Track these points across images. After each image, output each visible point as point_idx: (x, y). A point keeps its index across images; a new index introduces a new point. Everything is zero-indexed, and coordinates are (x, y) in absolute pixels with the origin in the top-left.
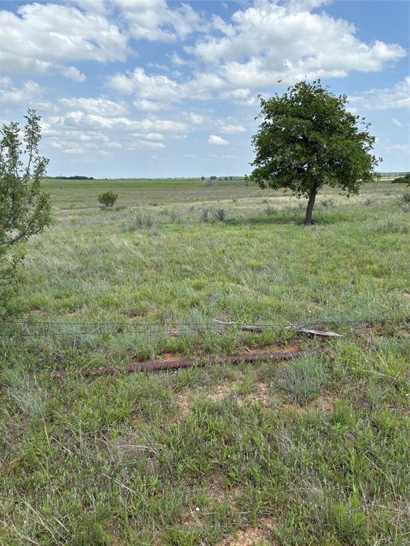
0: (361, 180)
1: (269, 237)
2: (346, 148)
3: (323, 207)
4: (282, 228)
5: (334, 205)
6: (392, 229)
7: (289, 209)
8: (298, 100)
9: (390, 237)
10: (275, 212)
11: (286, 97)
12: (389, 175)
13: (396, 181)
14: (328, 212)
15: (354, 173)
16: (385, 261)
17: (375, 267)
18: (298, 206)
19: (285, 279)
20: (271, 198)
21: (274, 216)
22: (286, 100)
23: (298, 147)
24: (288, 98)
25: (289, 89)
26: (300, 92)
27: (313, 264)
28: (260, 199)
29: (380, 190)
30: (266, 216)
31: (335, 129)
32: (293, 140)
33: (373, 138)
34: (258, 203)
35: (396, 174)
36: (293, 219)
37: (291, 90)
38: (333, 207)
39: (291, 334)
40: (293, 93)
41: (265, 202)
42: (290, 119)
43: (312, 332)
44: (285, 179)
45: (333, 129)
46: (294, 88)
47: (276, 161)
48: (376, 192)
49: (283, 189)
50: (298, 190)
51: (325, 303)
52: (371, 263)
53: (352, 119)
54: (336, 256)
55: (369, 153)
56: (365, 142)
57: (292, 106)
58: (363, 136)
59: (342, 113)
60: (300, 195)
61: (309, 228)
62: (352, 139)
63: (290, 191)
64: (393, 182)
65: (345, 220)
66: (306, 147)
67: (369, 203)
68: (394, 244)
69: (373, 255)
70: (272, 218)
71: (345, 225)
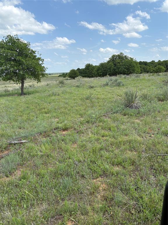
0: (41, 76)
1: (3, 103)
2: (33, 63)
3: (30, 88)
4: (10, 98)
5: (34, 86)
6: (54, 94)
7: (15, 90)
8: (9, 42)
9: (53, 98)
10: (9, 91)
11: (3, 41)
12: (57, 74)
13: (59, 76)
14: (31, 90)
15: (37, 73)
16: (50, 108)
17: (46, 110)
18: (19, 88)
19: (8, 121)
20: (9, 85)
21: (8, 93)
22: (4, 42)
23: (12, 63)
24: (4, 41)
25: (4, 37)
26: (9, 39)
27: (21, 112)
28: (3, 86)
29: (54, 79)
30: (4, 93)
31: (27, 56)
32: (10, 60)
33: (43, 60)
34: (2, 88)
35: (59, 73)
36: (16, 94)
37: (5, 38)
38: (34, 87)
39: (6, 145)
40: (6, 39)
41: (6, 86)
42: (7, 51)
43: (16, 142)
44: (9, 76)
45: (26, 56)
46: (6, 37)
47: (3, 69)
48: (53, 80)
49: (9, 81)
50: (16, 81)
51: (24, 128)
52: (45, 109)
53: (34, 52)
54: (31, 107)
55: (42, 65)
56: (40, 61)
57: (7, 45)
58: (39, 59)
59: (29, 50)
60: (17, 83)
61: (22, 97)
62: (35, 60)
63: (12, 82)
64: (58, 76)
65: (38, 92)
66: (16, 63)
67: (48, 85)
68: (54, 100)
69: (45, 105)
70: (7, 94)
71: (37, 94)
